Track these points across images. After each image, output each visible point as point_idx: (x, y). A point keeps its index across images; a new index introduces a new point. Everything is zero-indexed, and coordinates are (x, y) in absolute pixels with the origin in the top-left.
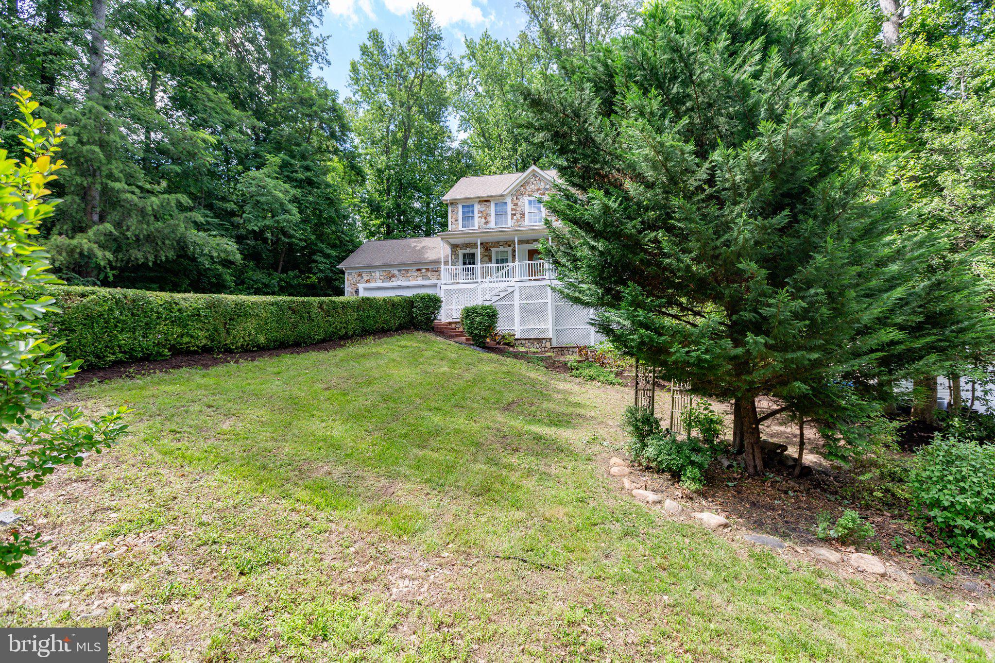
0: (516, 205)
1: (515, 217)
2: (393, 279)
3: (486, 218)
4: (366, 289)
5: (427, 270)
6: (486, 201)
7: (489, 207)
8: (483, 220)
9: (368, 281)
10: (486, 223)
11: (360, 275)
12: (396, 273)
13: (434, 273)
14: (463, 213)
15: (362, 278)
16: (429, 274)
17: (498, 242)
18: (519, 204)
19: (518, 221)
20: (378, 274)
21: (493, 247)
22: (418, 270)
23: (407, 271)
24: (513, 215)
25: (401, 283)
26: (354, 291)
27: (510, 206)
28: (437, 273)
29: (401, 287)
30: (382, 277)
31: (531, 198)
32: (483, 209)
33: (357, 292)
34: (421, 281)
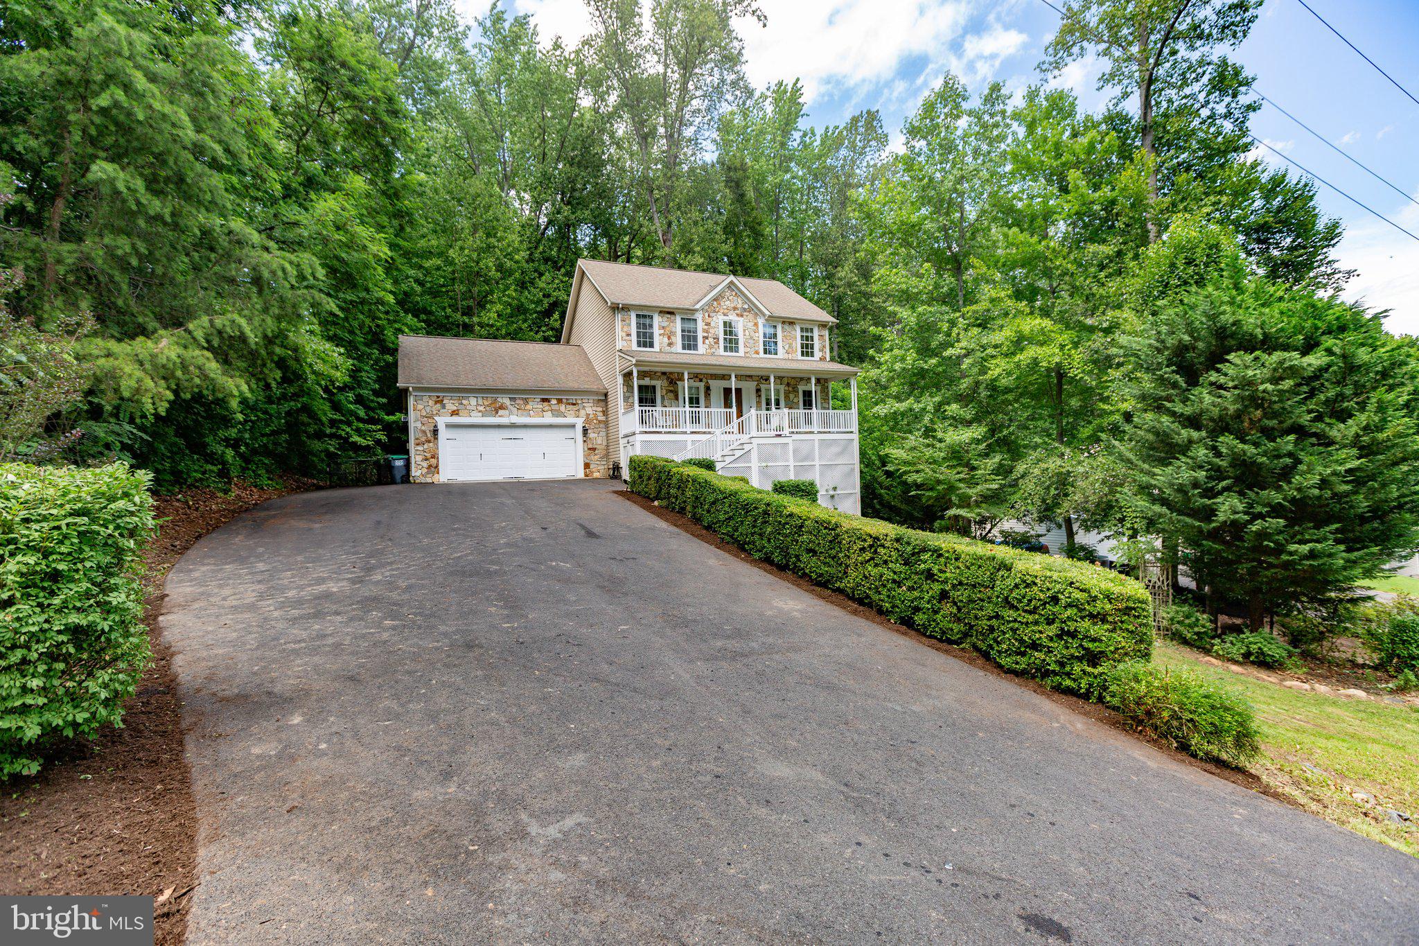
0: (708, 324)
1: (707, 341)
2: (501, 412)
3: (669, 338)
4: (449, 426)
5: (560, 401)
6: (669, 313)
7: (673, 321)
8: (666, 340)
9: (455, 413)
10: (670, 344)
12: (507, 402)
13: (570, 407)
14: (638, 324)
15: (444, 407)
16: (562, 408)
18: (713, 324)
19: (711, 347)
20: (473, 401)
22: (544, 400)
23: (526, 401)
24: (705, 338)
25: (515, 419)
26: (428, 428)
27: (700, 325)
28: (575, 408)
29: (513, 426)
30: (481, 408)
31: (726, 319)
32: (665, 324)
33: (435, 432)
34: (548, 419)
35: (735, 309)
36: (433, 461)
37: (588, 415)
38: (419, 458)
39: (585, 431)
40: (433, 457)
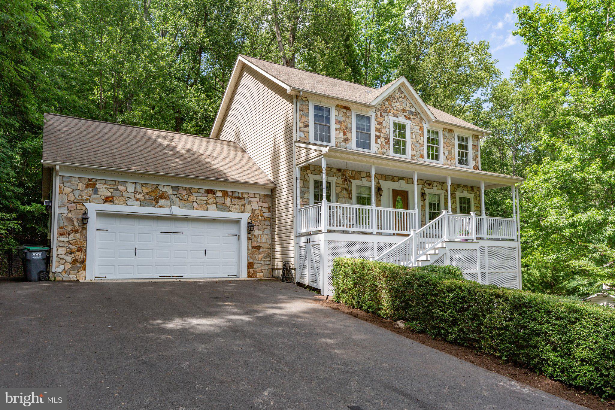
0: (380, 123)
1: (379, 141)
2: (161, 202)
3: (345, 133)
4: (101, 215)
5: (225, 194)
6: (345, 108)
7: (349, 117)
8: (341, 135)
9: (108, 200)
10: (346, 140)
11: (91, 185)
12: (169, 191)
13: (235, 201)
14: (315, 116)
15: (96, 192)
16: (228, 201)
17: (360, 172)
18: (384, 124)
19: (382, 147)
20: (131, 188)
21: (354, 178)
22: (209, 192)
23: (190, 191)
24: (378, 137)
25: (177, 211)
26: (75, 216)
27: (373, 124)
28: (241, 202)
29: (174, 218)
30: (140, 196)
31: (396, 120)
32: (341, 119)
33: (84, 220)
34: (213, 213)
35: (404, 111)
36: (80, 255)
37: (253, 210)
38: (62, 251)
39: (250, 227)
40: (79, 250)
